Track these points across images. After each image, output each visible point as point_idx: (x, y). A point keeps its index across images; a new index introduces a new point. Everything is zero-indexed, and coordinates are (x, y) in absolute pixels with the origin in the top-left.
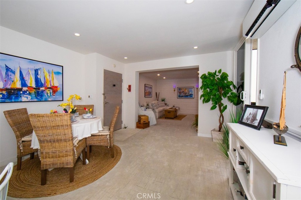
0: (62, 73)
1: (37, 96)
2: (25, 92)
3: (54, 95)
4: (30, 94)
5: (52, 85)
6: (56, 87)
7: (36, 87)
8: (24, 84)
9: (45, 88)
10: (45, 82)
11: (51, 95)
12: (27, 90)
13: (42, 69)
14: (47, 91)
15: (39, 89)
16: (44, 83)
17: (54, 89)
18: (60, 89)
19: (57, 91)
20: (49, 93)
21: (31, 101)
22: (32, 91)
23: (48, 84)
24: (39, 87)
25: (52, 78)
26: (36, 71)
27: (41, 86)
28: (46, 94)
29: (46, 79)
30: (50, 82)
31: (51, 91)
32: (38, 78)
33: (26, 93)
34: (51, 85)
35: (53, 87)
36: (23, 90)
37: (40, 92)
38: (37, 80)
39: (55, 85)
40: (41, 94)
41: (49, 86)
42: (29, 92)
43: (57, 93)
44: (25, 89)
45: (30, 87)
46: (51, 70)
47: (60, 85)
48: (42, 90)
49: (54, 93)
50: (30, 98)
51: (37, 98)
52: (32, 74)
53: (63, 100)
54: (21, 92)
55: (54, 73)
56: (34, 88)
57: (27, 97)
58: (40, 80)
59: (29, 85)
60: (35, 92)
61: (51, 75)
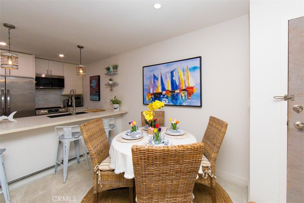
0: (199, 66)
1: (173, 100)
2: (164, 95)
3: (189, 99)
4: (167, 97)
5: (187, 86)
6: (192, 88)
7: (172, 90)
8: (163, 89)
9: (180, 91)
10: (180, 83)
11: (186, 98)
12: (165, 94)
13: (177, 69)
14: (182, 94)
15: (174, 92)
16: (179, 85)
17: (189, 91)
18: (196, 91)
19: (193, 93)
20: (184, 96)
21: (168, 104)
22: (169, 94)
23: (183, 85)
24: (174, 90)
25: (186, 77)
26: (172, 73)
27: (176, 88)
28: (181, 98)
29: (180, 80)
30: (185, 82)
31: (186, 94)
32: (173, 80)
33: (165, 97)
34: (185, 86)
35: (188, 88)
36: (163, 94)
37: (175, 95)
38: (173, 83)
39: (191, 86)
40: (176, 98)
41: (184, 88)
42: (167, 96)
43: (193, 96)
44: (164, 92)
45: (167, 90)
46: (185, 67)
47: (196, 84)
48: (177, 93)
49: (189, 96)
50: (167, 102)
51: (173, 102)
52: (169, 77)
53: (201, 106)
54: (162, 96)
55: (190, 70)
56: (171, 92)
57: (165, 101)
58: (175, 82)
59: (167, 89)
60: (171, 95)
61: (186, 74)
